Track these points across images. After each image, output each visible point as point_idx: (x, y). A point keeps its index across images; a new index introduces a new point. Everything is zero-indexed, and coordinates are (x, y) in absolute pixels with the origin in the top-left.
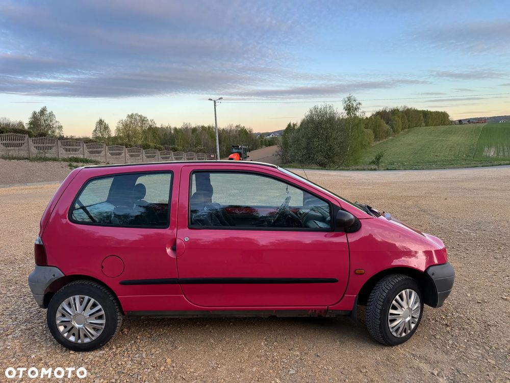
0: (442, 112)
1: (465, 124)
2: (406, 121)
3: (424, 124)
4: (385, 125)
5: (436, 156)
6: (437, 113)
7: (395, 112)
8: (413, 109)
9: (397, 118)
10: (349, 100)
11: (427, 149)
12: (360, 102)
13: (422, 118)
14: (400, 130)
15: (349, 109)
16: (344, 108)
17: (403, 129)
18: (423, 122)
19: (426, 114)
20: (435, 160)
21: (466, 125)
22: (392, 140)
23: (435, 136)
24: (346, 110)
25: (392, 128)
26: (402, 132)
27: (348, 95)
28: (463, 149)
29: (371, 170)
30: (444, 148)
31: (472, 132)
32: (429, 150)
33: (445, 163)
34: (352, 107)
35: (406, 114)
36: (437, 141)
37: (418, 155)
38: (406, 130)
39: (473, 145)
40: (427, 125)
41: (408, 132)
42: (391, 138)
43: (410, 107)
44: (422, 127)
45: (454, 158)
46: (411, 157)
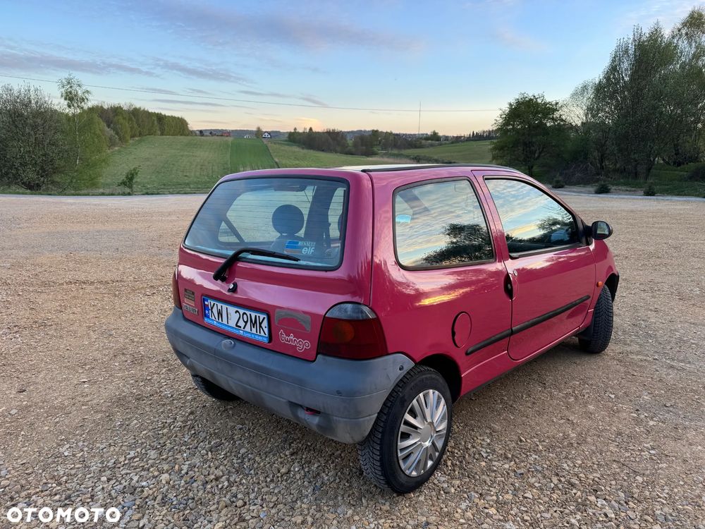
0: (178, 118)
1: (207, 136)
2: (136, 126)
3: (159, 132)
4: (106, 129)
5: (186, 176)
6: (173, 118)
7: (116, 111)
8: (142, 109)
9: (122, 121)
10: (69, 83)
11: (172, 166)
12: (88, 89)
13: (156, 122)
14: (128, 138)
15: (70, 98)
16: (62, 96)
17: (133, 136)
18: (158, 128)
19: (160, 118)
20: (187, 181)
21: (208, 138)
22: (119, 151)
23: (178, 149)
24: (66, 99)
25: (117, 133)
26: (131, 141)
27: (67, 76)
28: (215, 168)
29: (124, 194)
30: (194, 166)
31: (220, 147)
32: (175, 168)
33: (200, 186)
34: (75, 96)
35: (134, 116)
36: (182, 156)
37: (162, 174)
38: (137, 139)
39: (226, 164)
40: (162, 134)
41: (140, 142)
42: (117, 148)
43: (138, 106)
44: (156, 137)
45: (208, 180)
46: (153, 177)
